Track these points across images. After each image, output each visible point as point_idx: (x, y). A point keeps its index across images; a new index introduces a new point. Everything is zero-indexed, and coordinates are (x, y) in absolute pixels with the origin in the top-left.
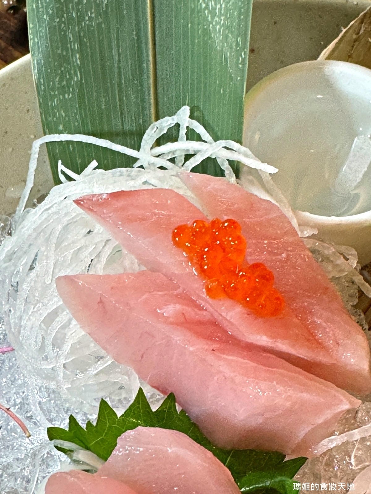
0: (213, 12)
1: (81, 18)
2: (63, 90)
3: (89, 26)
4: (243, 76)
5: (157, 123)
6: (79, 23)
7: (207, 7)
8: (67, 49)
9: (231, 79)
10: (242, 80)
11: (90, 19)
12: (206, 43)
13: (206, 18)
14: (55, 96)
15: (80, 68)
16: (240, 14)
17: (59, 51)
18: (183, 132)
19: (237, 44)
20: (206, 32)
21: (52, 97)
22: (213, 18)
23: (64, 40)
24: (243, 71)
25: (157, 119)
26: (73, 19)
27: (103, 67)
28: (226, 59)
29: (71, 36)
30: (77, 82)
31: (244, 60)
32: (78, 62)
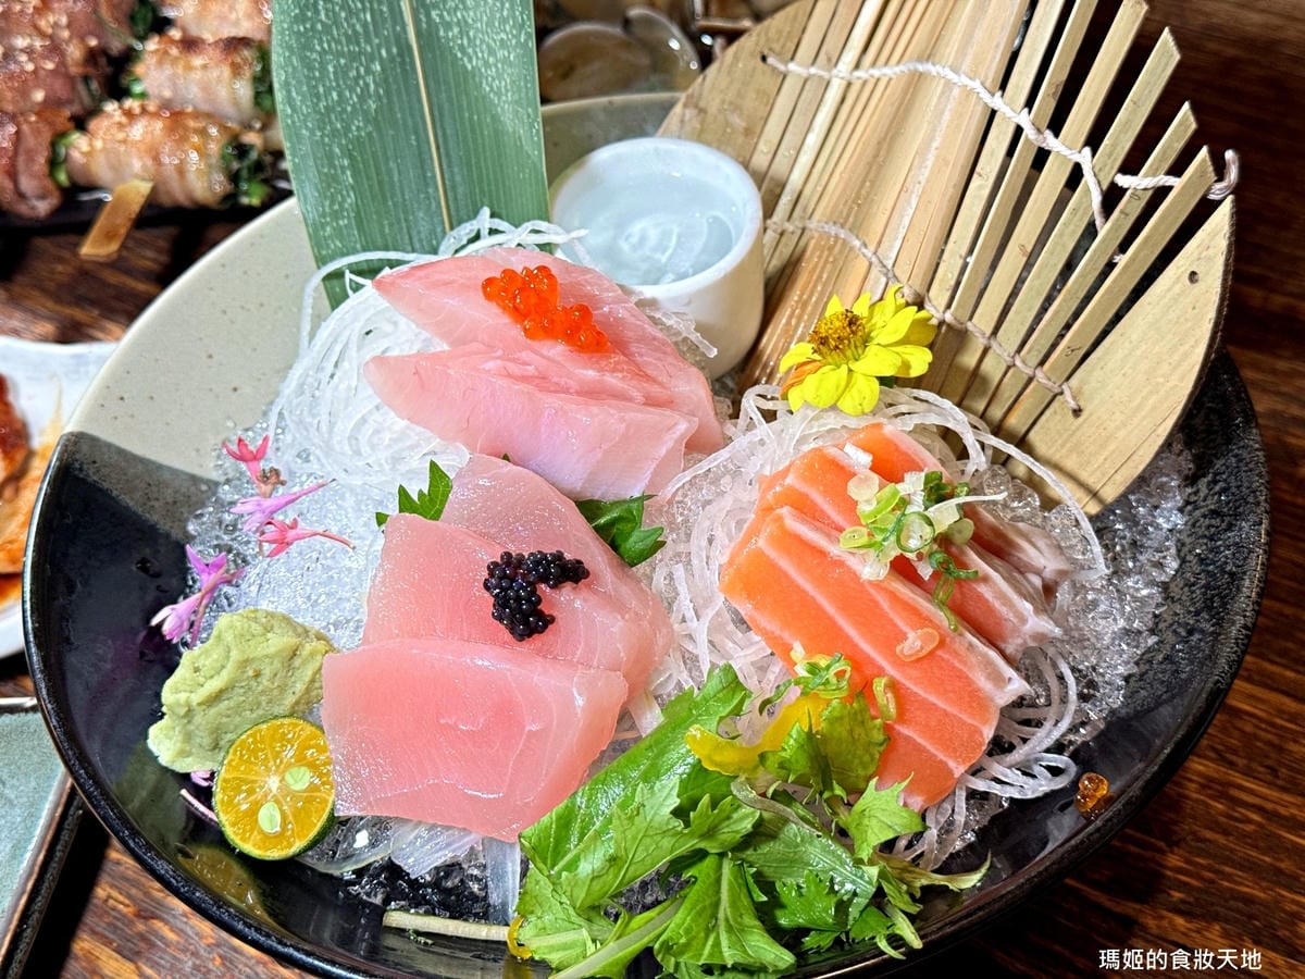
0: (498, 94)
1: (347, 129)
2: (336, 215)
3: (358, 138)
4: (539, 151)
5: (454, 233)
6: (346, 136)
7: (492, 90)
8: (335, 168)
9: (529, 156)
10: (540, 154)
11: (358, 128)
12: (496, 131)
13: (491, 101)
14: (328, 223)
15: (353, 187)
16: (526, 82)
17: (326, 170)
18: (485, 232)
19: (529, 116)
20: (495, 118)
21: (323, 226)
22: (499, 100)
23: (330, 156)
24: (539, 145)
25: (452, 228)
26: (338, 130)
27: (380, 183)
28: (520, 138)
29: (337, 150)
30: (351, 205)
31: (538, 131)
32: (351, 180)
